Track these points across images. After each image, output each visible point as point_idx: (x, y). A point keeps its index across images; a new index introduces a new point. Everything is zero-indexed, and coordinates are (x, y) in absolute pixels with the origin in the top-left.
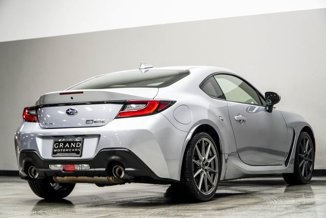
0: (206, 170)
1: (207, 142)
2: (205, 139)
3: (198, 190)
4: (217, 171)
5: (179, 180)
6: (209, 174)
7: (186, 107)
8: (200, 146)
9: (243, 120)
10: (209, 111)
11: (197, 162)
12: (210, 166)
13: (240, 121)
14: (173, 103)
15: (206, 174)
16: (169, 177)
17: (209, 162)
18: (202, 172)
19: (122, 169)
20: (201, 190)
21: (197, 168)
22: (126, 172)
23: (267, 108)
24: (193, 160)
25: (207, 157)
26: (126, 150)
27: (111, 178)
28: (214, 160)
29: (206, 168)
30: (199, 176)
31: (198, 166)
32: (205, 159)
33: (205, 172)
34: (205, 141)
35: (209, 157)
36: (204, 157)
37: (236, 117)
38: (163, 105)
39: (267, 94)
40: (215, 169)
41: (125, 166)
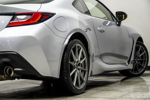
0: (79, 69)
1: (79, 47)
2: (78, 45)
3: (73, 85)
4: (86, 69)
5: (59, 78)
6: (81, 72)
7: (63, 18)
8: (74, 50)
9: (103, 31)
10: (80, 22)
11: (72, 63)
12: (82, 66)
13: (101, 31)
14: (53, 14)
15: (79, 72)
16: (50, 75)
17: (81, 62)
18: (76, 71)
19: (12, 69)
20: (76, 85)
21: (72, 68)
22: (15, 72)
23: (118, 23)
24: (70, 62)
25: (79, 59)
26: (15, 53)
27: (3, 77)
28: (84, 61)
29: (79, 67)
30: (74, 74)
31: (73, 67)
32: (78, 60)
33: (78, 71)
34: (78, 47)
35: (81, 59)
36: (78, 59)
37: (98, 28)
38: (45, 16)
39: (117, 13)
40: (85, 68)
41: (14, 67)
